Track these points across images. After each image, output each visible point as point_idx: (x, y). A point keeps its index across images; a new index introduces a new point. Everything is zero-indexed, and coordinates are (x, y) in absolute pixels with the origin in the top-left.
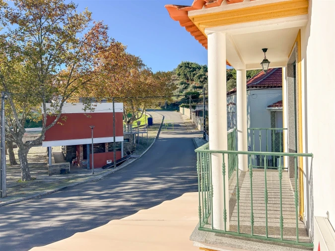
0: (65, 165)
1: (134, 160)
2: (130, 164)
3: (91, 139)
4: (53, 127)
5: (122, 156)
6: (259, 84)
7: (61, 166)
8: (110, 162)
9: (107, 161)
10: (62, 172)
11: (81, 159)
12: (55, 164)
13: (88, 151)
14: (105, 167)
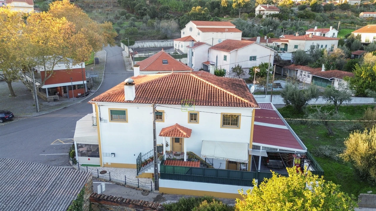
0: (56, 97)
1: (94, 93)
2: (92, 95)
3: (71, 83)
4: (49, 78)
5: (86, 91)
6: (145, 69)
7: (53, 97)
8: (80, 94)
9: (78, 94)
10: (55, 100)
11: (63, 93)
12: (50, 97)
13: (67, 89)
14: (78, 97)
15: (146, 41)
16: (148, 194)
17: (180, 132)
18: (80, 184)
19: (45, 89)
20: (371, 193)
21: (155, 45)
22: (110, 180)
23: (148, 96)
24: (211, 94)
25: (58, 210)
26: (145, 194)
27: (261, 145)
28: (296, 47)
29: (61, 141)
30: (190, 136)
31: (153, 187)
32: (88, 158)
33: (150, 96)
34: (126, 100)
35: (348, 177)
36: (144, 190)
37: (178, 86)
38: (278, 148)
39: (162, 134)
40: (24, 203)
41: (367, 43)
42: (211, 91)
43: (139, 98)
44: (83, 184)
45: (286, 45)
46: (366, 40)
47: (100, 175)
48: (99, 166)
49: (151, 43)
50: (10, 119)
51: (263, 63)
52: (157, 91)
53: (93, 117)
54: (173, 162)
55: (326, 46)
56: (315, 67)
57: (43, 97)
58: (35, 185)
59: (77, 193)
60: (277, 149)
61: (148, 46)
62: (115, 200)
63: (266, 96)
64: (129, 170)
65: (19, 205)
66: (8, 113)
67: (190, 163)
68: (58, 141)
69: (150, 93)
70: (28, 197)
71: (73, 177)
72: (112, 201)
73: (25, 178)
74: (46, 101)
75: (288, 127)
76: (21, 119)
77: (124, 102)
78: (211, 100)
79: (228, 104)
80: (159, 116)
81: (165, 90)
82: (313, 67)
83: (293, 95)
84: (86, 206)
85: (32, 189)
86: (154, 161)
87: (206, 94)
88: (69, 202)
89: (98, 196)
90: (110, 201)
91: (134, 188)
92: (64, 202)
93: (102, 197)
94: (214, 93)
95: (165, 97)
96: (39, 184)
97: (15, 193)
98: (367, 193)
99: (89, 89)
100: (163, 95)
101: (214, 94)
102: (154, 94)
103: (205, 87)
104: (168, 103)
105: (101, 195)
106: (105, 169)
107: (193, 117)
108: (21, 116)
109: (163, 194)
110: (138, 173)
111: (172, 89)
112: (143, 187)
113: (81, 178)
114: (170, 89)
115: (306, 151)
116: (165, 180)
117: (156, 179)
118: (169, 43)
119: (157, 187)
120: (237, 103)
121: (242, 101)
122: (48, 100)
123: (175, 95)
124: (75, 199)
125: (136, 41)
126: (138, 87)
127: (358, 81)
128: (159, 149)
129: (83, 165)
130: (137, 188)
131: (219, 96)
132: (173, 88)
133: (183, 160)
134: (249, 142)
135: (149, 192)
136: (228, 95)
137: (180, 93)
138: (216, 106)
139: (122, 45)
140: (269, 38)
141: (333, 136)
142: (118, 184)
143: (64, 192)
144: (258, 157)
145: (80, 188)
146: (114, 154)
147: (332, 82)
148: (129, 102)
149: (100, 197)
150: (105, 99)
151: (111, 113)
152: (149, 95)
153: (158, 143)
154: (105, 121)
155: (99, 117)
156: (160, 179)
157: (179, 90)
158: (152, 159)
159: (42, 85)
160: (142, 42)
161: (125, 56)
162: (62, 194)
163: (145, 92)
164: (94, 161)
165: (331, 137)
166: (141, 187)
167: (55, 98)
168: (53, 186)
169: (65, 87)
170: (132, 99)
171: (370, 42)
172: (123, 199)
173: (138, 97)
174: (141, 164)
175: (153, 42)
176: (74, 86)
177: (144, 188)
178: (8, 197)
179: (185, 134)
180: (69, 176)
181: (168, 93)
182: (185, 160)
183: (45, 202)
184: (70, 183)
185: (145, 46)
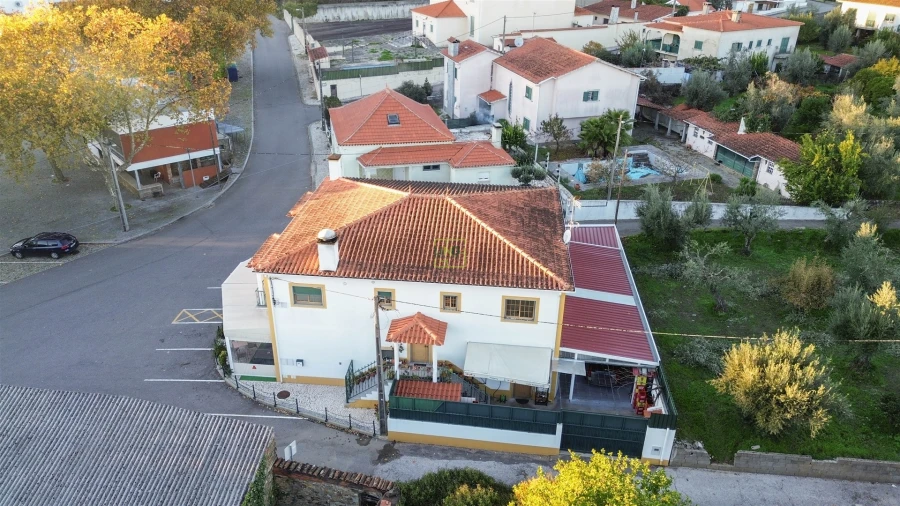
0: (156, 187)
3: (187, 155)
4: (140, 151)
5: (221, 170)
6: (351, 139)
7: (152, 189)
8: (208, 179)
9: (204, 178)
10: (156, 195)
11: (170, 176)
12: (145, 187)
13: (180, 169)
14: (204, 185)
15: (345, 5)
16: (367, 443)
17: (425, 333)
18: (257, 450)
19: (132, 174)
20: (757, 450)
21: (366, 14)
22: (298, 413)
23: (363, 259)
24: (485, 253)
25: (226, 504)
26: (364, 442)
27: (577, 352)
28: (698, 45)
29: (191, 315)
30: (443, 342)
31: (378, 427)
32: (253, 365)
33: (368, 260)
34: (321, 269)
35: (728, 412)
36: (361, 435)
37: (421, 231)
38: (608, 358)
39: (391, 336)
40: (169, 487)
41: (870, 28)
42: (486, 244)
43: (346, 265)
44: (261, 451)
45: (677, 38)
46: (868, 21)
47: (279, 400)
48: (274, 380)
49: (356, 9)
50: (74, 251)
51: (612, 110)
52: (381, 244)
53: (257, 290)
54: (411, 384)
55: (770, 41)
56: (726, 120)
57: (130, 186)
58: (181, 452)
59: (254, 469)
60: (604, 359)
61: (350, 19)
62: (315, 474)
63: (609, 202)
64: (332, 388)
65: (162, 491)
66: (67, 237)
67: (443, 386)
68: (184, 315)
69: (366, 250)
70: (175, 476)
71: (244, 436)
72: (310, 476)
73: (160, 437)
74: (138, 198)
75: (636, 299)
76: (95, 248)
77: (317, 273)
78: (484, 270)
79: (515, 281)
80: (384, 299)
81: (395, 243)
82: (722, 120)
83: (658, 216)
84: (268, 483)
85: (178, 459)
86: (377, 376)
87: (476, 253)
88: (243, 485)
89: (286, 466)
90: (307, 474)
91: (343, 430)
92: (236, 485)
93: (292, 467)
94: (490, 249)
95: (395, 262)
96: (187, 450)
97: (150, 467)
98: (750, 450)
99: (225, 163)
100: (392, 255)
101: (490, 254)
102: (374, 254)
103: (474, 234)
104: (401, 277)
105: (291, 463)
106: (287, 387)
107: (451, 302)
108: (93, 242)
109: (394, 442)
110: (348, 399)
111: (409, 240)
112: (361, 427)
113: (256, 439)
114: (405, 240)
115: (657, 364)
116: (398, 420)
117: (382, 417)
118: (400, 8)
119: (384, 430)
120: (532, 277)
121: (542, 273)
122: (141, 194)
123: (416, 255)
124: (253, 481)
125: (319, 6)
126: (342, 233)
127: (805, 172)
128: (386, 356)
129: (243, 378)
130: (348, 430)
131: (499, 260)
132: (411, 235)
133: (431, 379)
134: (553, 346)
135: (370, 437)
136: (518, 255)
137: (425, 251)
138: (493, 285)
139: (287, 16)
140: (643, 4)
141: (724, 314)
142: (312, 420)
143: (232, 465)
144: (570, 375)
145: (258, 460)
146: (302, 361)
147: (756, 165)
148: (328, 273)
149: (289, 467)
150: (282, 268)
151: (294, 291)
152: (364, 254)
153: (385, 345)
154: (283, 305)
155: (271, 297)
156: (389, 419)
157: (423, 242)
158: (373, 372)
159: (127, 164)
160: (335, 8)
161: (296, 53)
162: (230, 469)
163: (357, 249)
164: (263, 370)
165: (720, 314)
166: (354, 429)
167: (155, 190)
168: (212, 454)
169: (173, 166)
170: (333, 267)
171: (875, 27)
172: (330, 471)
173: (344, 261)
174: (354, 381)
175: (361, 6)
176: (194, 160)
177: (361, 431)
178: (141, 476)
179: (434, 337)
180: (235, 434)
181: (402, 251)
182: (435, 380)
183: (204, 486)
184: (239, 448)
185: (343, 19)
